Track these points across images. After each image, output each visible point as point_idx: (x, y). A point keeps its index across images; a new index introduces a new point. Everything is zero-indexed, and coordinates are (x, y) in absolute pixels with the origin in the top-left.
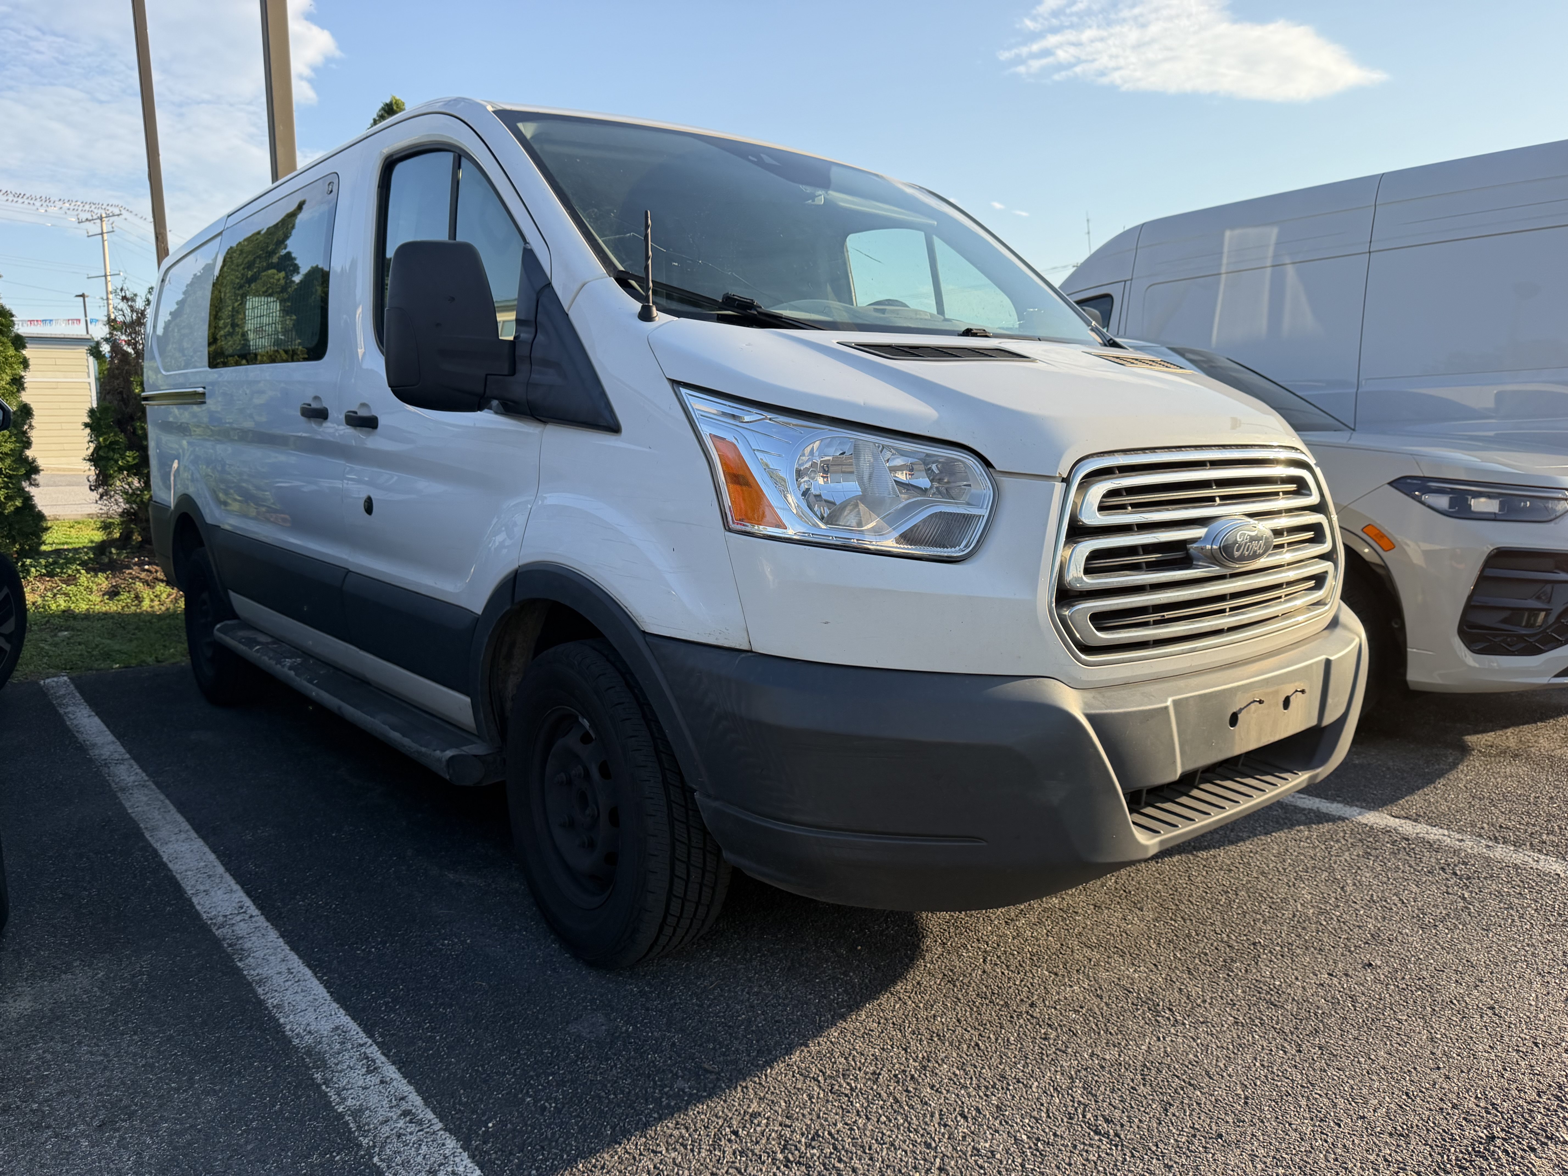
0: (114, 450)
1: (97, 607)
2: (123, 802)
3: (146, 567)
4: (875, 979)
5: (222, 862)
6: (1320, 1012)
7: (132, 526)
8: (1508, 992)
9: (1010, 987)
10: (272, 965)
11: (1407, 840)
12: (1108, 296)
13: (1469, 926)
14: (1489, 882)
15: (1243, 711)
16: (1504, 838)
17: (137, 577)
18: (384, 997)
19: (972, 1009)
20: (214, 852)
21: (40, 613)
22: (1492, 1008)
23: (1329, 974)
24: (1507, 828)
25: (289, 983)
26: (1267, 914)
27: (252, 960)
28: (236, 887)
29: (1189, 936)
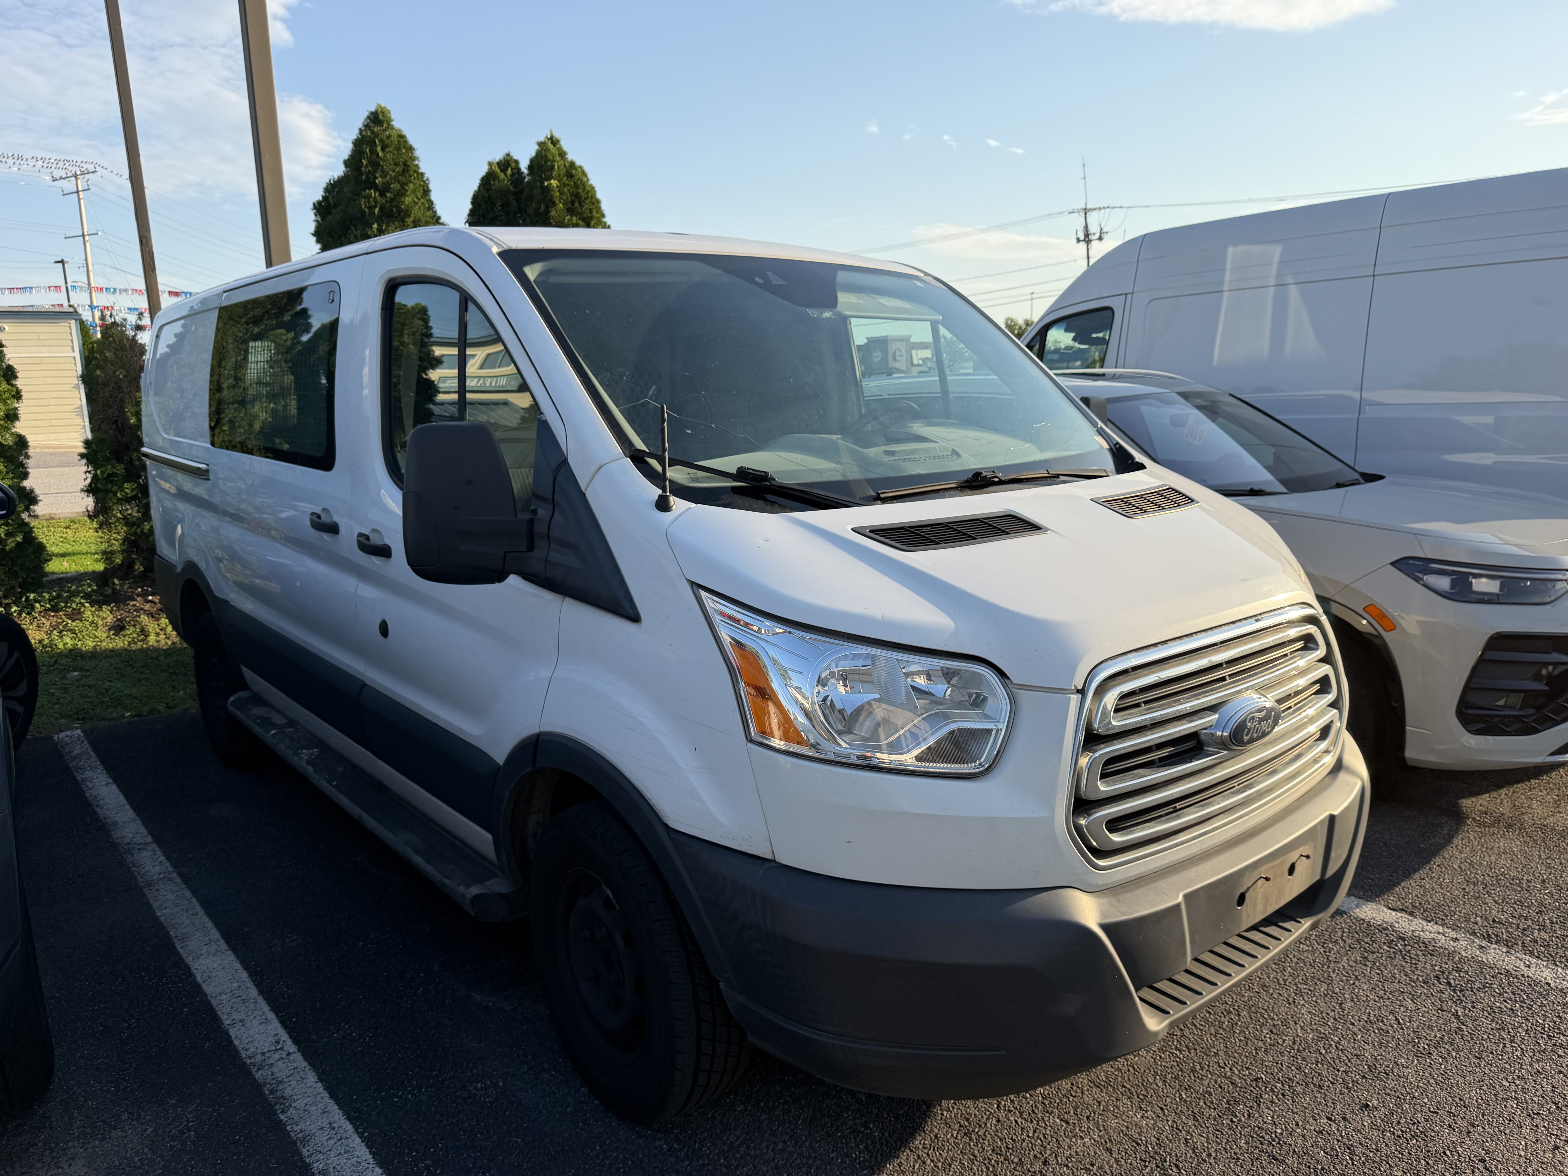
0: (112, 482)
1: (104, 644)
2: (151, 901)
3: (150, 598)
4: (894, 1132)
5: (254, 981)
6: (1320, 1167)
7: (134, 556)
8: (1498, 1140)
9: (1024, 1140)
10: (313, 1118)
11: (1403, 939)
12: (1109, 309)
13: (1462, 1054)
14: (1482, 995)
15: (1250, 890)
16: (1497, 936)
17: (142, 609)
18: (425, 1159)
19: (988, 1168)
20: (246, 969)
21: (47, 652)
22: (1483, 1161)
23: (1328, 1118)
24: (1500, 923)
25: (332, 1142)
26: (1269, 1040)
27: (294, 1112)
28: (271, 1016)
29: (1193, 1070)
